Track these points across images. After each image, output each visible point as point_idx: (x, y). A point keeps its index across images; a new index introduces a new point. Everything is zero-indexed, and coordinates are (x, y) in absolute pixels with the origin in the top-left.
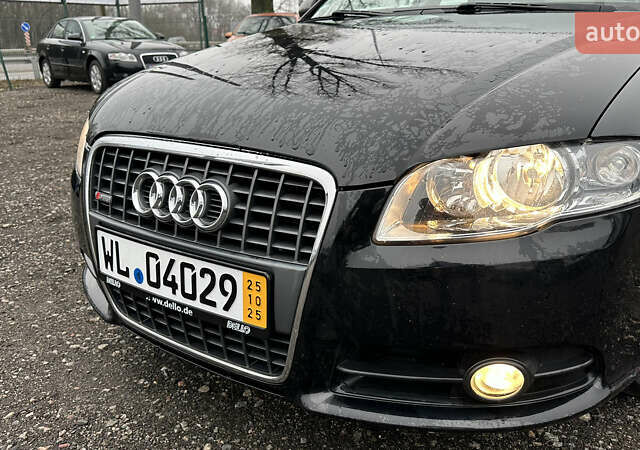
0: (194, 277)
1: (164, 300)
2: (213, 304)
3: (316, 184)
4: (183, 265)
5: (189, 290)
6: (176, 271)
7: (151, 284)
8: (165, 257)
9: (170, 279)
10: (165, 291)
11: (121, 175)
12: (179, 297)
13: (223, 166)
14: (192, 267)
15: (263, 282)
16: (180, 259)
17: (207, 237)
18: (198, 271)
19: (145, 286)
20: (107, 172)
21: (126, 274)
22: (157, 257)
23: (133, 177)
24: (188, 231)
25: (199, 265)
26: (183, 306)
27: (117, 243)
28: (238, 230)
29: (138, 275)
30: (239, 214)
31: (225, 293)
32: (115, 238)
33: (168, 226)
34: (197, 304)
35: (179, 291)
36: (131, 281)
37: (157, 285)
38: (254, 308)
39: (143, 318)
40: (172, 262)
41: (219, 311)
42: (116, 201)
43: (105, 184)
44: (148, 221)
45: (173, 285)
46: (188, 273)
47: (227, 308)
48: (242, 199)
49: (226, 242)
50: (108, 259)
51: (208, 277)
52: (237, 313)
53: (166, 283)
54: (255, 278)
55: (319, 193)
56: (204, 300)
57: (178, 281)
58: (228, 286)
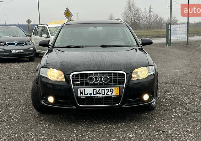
0: (105, 91)
1: (98, 96)
2: (109, 94)
3: (123, 74)
4: (102, 90)
5: (103, 93)
8: (98, 89)
9: (99, 92)
10: (98, 95)
11: (82, 78)
13: (106, 73)
15: (118, 88)
17: (106, 84)
18: (105, 90)
19: (93, 95)
20: (78, 78)
21: (87, 95)
22: (96, 89)
26: (102, 96)
28: (112, 82)
29: (91, 94)
30: (111, 80)
31: (111, 92)
32: (84, 89)
34: (105, 95)
35: (101, 94)
36: (89, 95)
37: (96, 94)
38: (117, 93)
40: (100, 89)
41: (110, 95)
42: (82, 83)
43: (77, 81)
48: (111, 78)
49: (109, 84)
50: (82, 93)
51: (108, 90)
52: (114, 94)
54: (117, 88)
56: (107, 94)
57: (101, 92)
58: (112, 90)
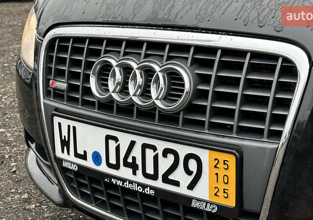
0: (156, 158)
1: (124, 180)
2: (177, 184)
3: (286, 60)
4: (145, 147)
5: (150, 170)
6: (137, 152)
7: (110, 165)
8: (125, 139)
9: (130, 160)
10: (125, 172)
11: (77, 63)
12: (140, 178)
13: (183, 48)
14: (154, 148)
15: (232, 160)
16: (140, 141)
17: (169, 118)
18: (160, 152)
19: (103, 168)
20: (62, 61)
21: (84, 157)
22: (116, 139)
23: (89, 65)
24: (148, 114)
25: (161, 145)
26: (144, 186)
27: (74, 128)
28: (202, 110)
29: (97, 158)
30: (203, 95)
31: (189, 172)
32: (72, 123)
33: (127, 110)
34: (159, 184)
35: (139, 172)
36: (89, 163)
37: (116, 167)
38: (222, 187)
39: (96, 200)
40: (133, 143)
41: (183, 190)
42: (72, 88)
43: (60, 73)
44: (107, 105)
45: (134, 166)
46: (150, 153)
47: (191, 187)
48: (206, 79)
49: (188, 123)
50: (65, 143)
51: (171, 158)
52: (202, 191)
53: (126, 164)
54: (222, 157)
55: (290, 69)
56: (166, 180)
57: (139, 162)
58: (193, 165)
